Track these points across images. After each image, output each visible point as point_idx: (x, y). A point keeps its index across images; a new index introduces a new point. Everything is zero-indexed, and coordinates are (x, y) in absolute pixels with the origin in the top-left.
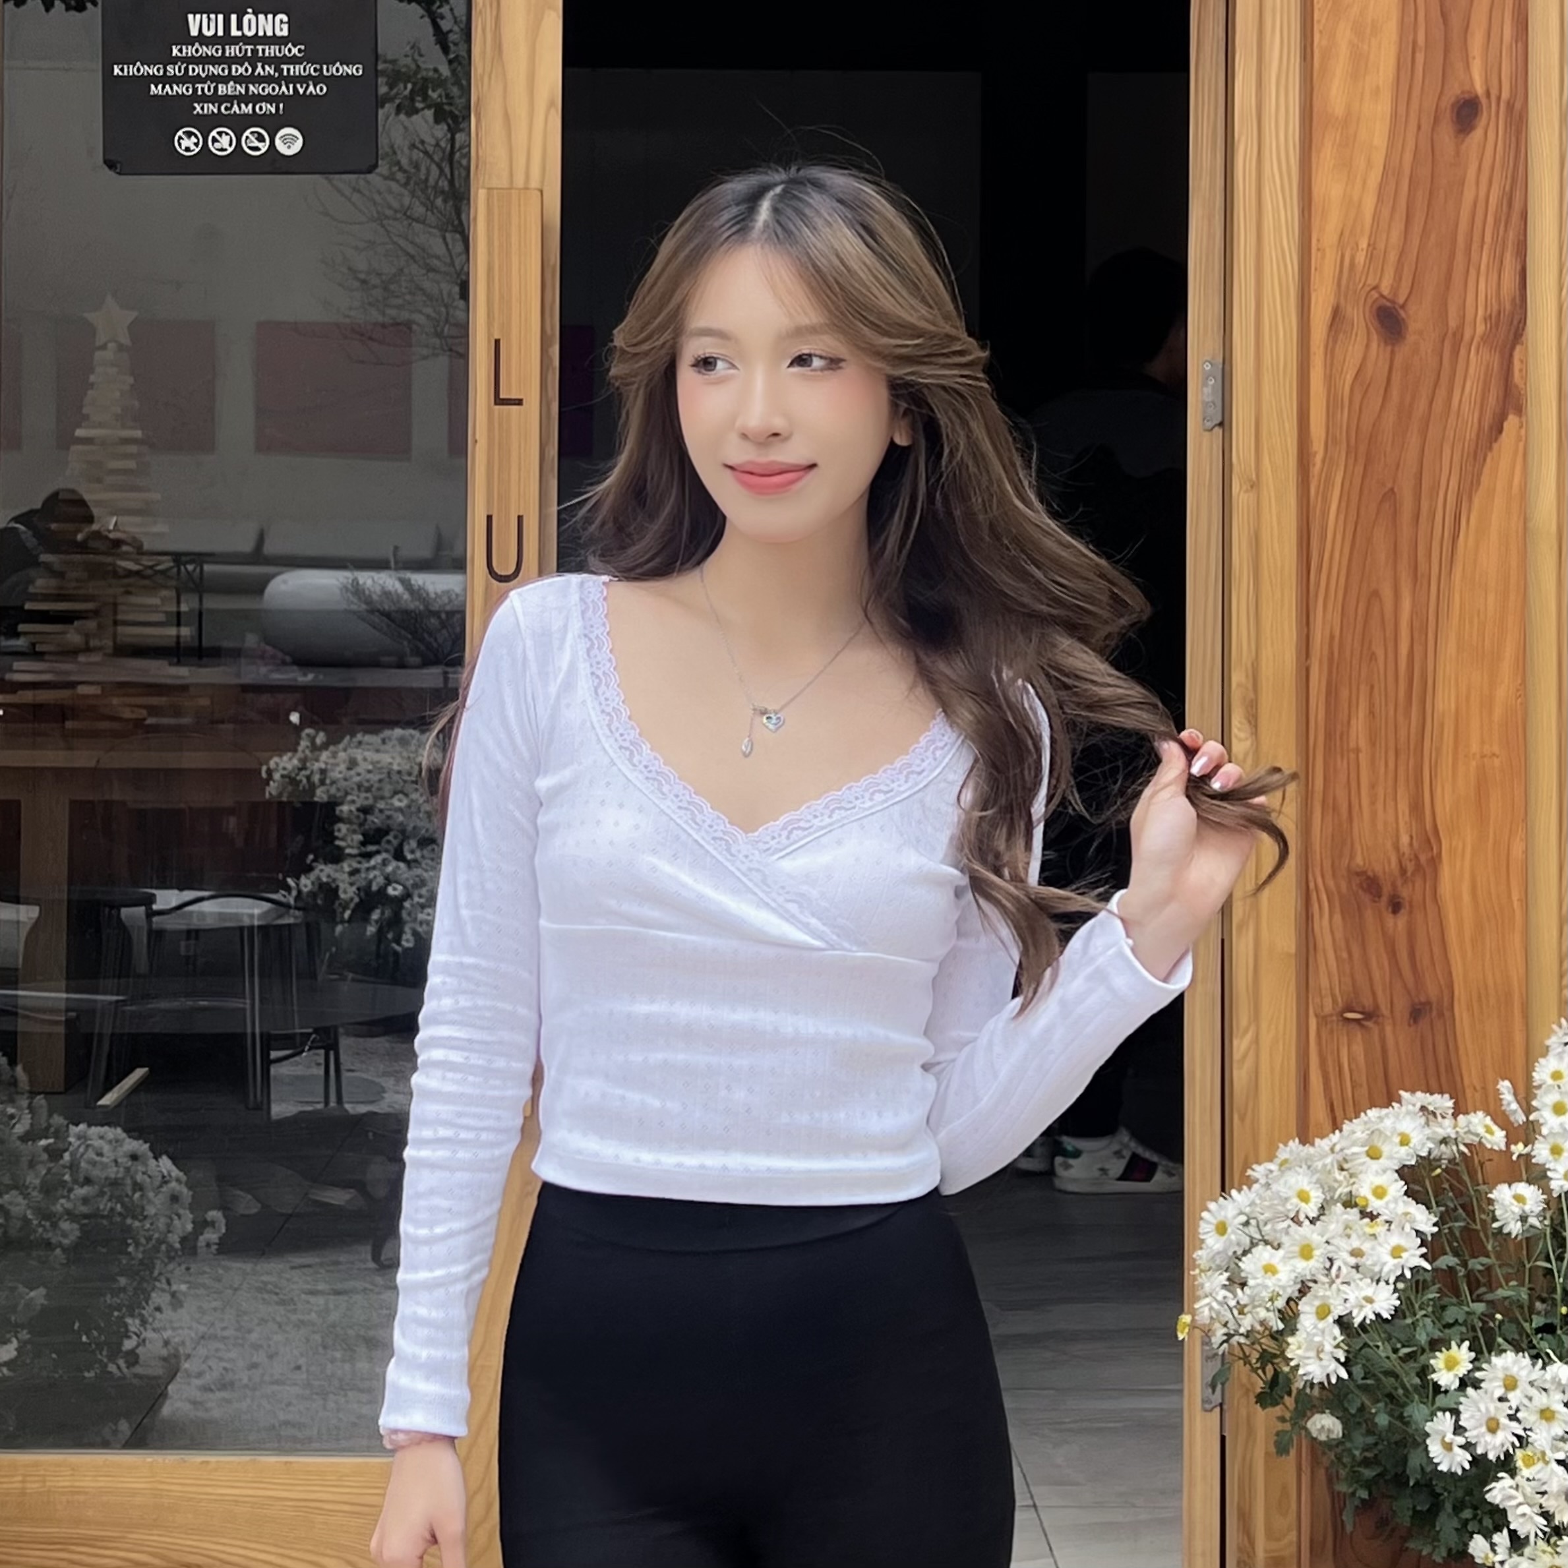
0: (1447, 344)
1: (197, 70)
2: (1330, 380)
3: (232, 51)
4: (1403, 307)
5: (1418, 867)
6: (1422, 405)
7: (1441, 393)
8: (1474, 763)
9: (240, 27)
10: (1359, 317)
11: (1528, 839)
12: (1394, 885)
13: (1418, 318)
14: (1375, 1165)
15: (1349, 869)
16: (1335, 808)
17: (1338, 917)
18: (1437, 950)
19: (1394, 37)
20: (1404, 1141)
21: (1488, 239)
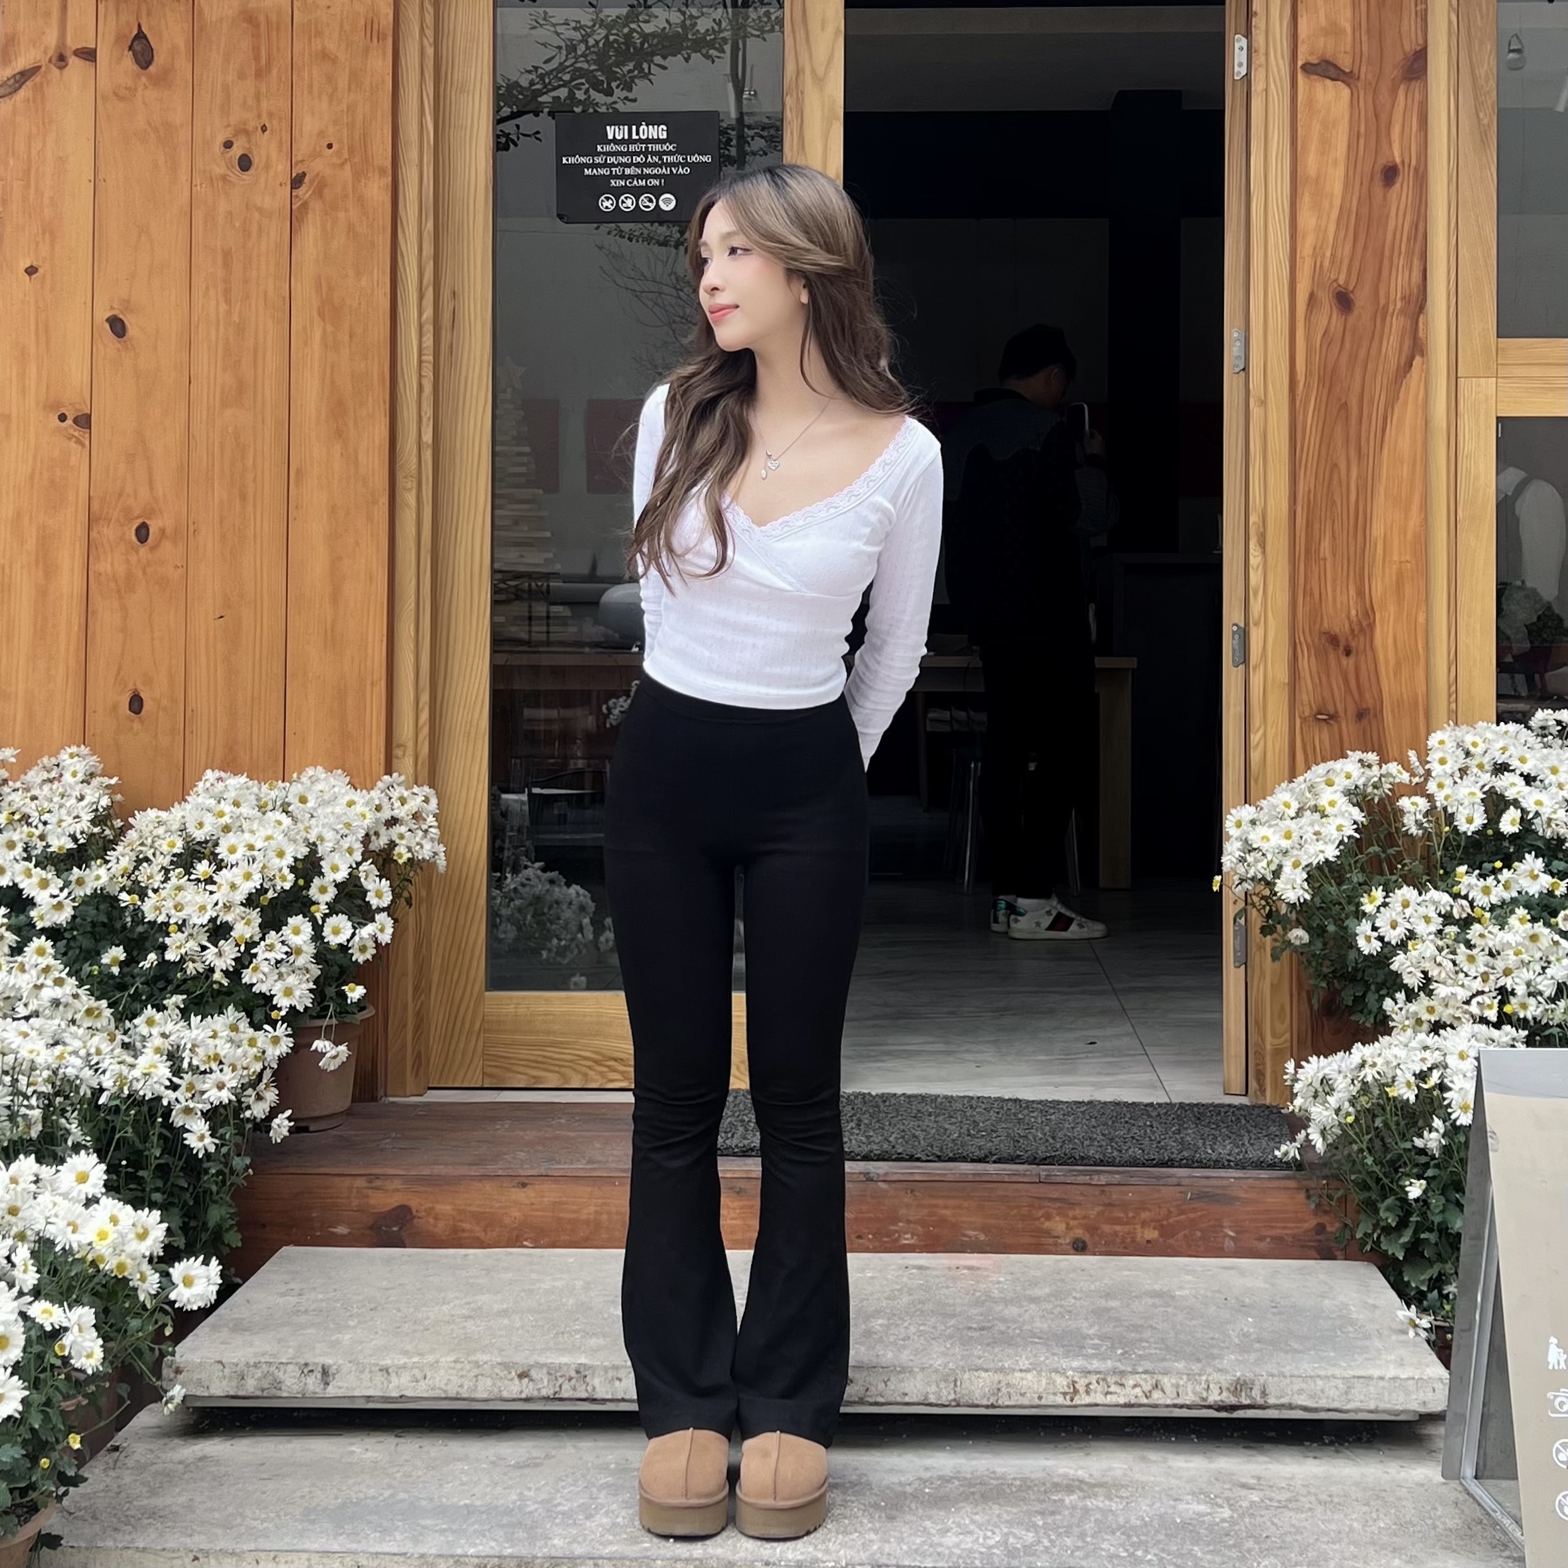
0: (1379, 315)
1: (612, 160)
2: (1308, 338)
3: (632, 148)
4: (1352, 292)
5: (1362, 629)
6: (1362, 354)
7: (1375, 344)
8: (1395, 567)
9: (638, 134)
10: (1326, 299)
11: (1428, 613)
12: (1347, 640)
13: (1361, 299)
14: (1330, 789)
15: (1320, 632)
16: (1311, 594)
17: (1313, 659)
18: (1372, 677)
19: (1347, 129)
20: (1348, 777)
21: (1403, 251)
